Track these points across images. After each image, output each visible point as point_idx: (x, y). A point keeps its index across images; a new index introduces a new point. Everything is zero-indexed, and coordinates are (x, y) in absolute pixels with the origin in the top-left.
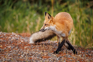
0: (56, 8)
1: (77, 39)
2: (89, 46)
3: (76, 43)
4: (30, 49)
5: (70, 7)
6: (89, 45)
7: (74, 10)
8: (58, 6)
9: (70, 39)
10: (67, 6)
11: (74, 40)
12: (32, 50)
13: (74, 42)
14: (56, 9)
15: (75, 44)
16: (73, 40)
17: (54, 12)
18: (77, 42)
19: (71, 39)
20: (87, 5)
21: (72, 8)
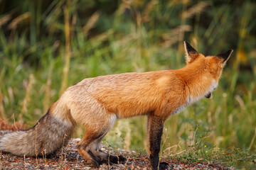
0: (78, 48)
1: (136, 134)
2: (167, 151)
3: (132, 143)
4: (7, 162)
5: (115, 46)
6: (169, 148)
7: (127, 53)
8: (81, 43)
9: (116, 134)
10: (106, 43)
11: (128, 135)
12: (12, 164)
13: (127, 143)
14: (76, 53)
15: (130, 147)
16: (123, 136)
17: (72, 59)
18: (135, 142)
19: (120, 134)
20: (162, 40)
21: (121, 48)
